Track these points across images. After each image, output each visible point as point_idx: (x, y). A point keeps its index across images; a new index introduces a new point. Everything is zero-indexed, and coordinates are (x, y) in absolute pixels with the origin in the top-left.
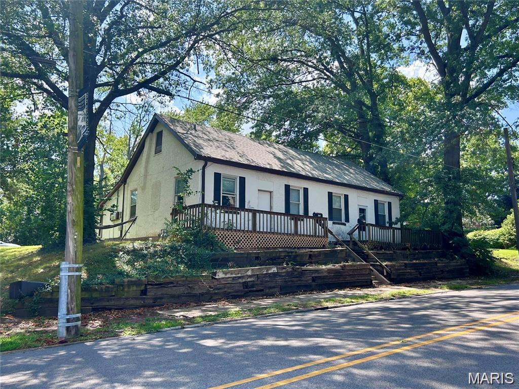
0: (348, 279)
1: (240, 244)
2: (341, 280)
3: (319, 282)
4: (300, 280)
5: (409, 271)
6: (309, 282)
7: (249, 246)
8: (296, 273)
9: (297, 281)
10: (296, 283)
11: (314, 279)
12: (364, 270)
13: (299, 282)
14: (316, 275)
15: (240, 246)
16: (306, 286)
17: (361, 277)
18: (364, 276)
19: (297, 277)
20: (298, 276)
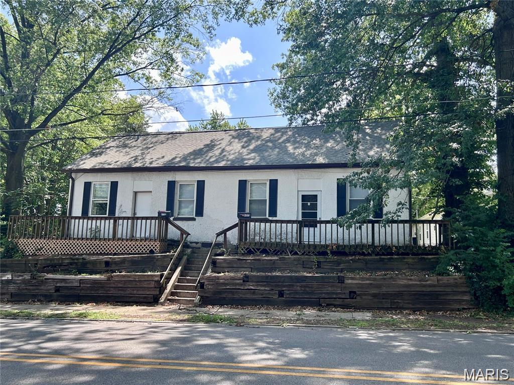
0: (113, 292)
1: (42, 251)
2: (101, 292)
3: (64, 292)
4: (38, 289)
5: (252, 288)
6: (51, 291)
7: (51, 253)
8: (34, 281)
9: (34, 290)
10: (33, 291)
11: (57, 289)
12: (146, 283)
13: (37, 291)
14: (63, 284)
15: (41, 253)
16: (45, 296)
17: (138, 290)
18: (143, 290)
19: (36, 286)
20: (37, 284)
